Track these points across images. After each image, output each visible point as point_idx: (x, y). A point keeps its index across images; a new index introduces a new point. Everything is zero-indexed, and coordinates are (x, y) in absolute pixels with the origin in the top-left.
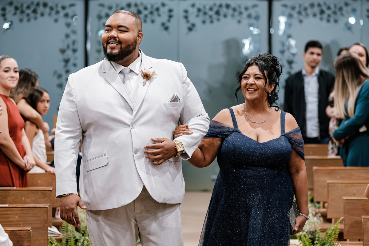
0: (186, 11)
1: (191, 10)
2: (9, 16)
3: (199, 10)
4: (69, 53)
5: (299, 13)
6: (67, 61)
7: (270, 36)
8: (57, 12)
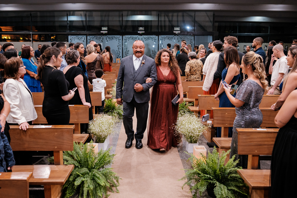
0: (142, 38)
1: (143, 38)
2: (107, 39)
3: (144, 38)
4: (119, 46)
5: (164, 38)
6: (119, 48)
7: (158, 44)
8: (117, 39)
